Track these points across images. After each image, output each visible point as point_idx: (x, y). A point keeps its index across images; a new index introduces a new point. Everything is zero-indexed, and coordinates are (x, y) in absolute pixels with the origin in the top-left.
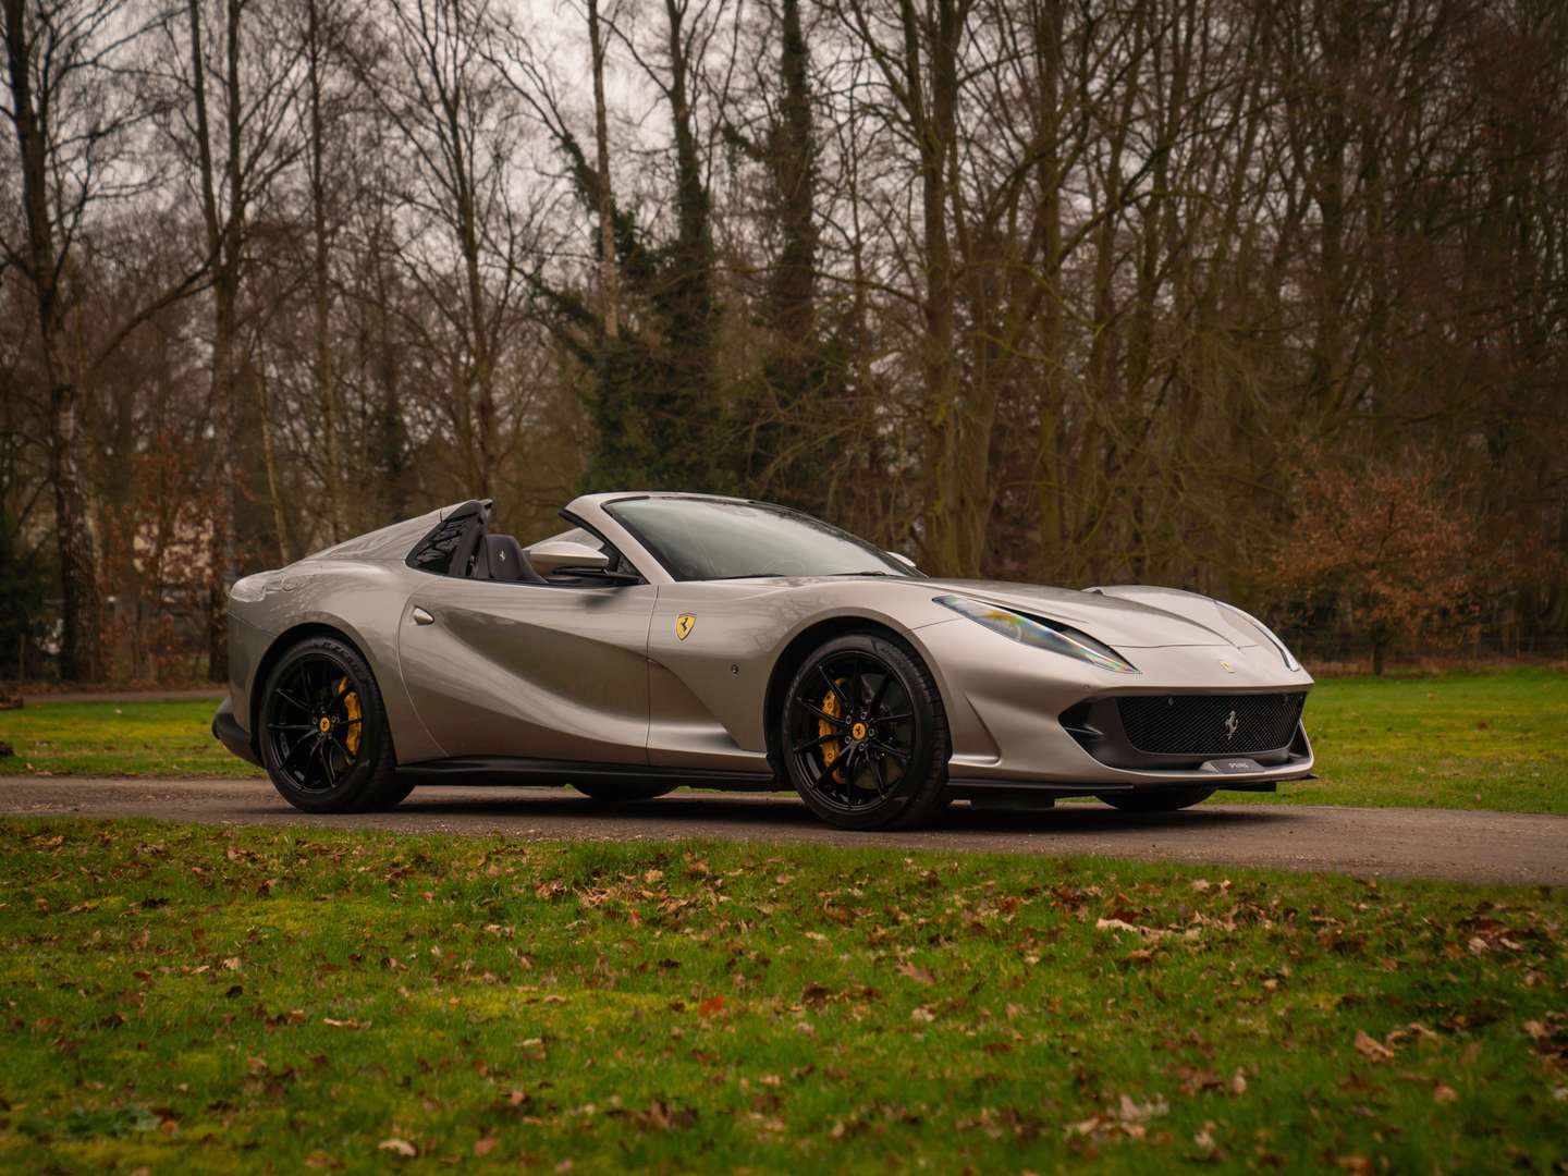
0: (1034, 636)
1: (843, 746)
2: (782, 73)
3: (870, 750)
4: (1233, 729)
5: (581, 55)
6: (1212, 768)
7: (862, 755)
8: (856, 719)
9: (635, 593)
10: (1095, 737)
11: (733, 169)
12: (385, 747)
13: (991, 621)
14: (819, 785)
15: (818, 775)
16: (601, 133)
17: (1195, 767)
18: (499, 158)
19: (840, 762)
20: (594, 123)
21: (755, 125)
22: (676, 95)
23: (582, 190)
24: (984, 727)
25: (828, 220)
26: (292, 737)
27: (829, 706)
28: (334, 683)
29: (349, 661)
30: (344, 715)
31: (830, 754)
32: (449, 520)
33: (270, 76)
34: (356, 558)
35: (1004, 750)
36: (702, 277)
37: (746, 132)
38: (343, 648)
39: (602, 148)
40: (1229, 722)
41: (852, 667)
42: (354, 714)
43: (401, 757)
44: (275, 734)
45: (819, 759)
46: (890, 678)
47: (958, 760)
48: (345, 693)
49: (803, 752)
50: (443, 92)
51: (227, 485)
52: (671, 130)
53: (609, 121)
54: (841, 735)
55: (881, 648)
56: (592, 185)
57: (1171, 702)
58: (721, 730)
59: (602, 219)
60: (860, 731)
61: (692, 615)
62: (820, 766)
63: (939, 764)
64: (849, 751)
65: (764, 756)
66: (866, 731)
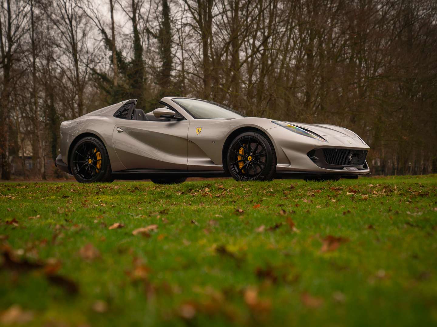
0: (299, 132)
1: (245, 163)
2: (163, 14)
3: (253, 163)
4: (351, 159)
5: (107, 7)
6: (346, 169)
7: (251, 165)
8: (249, 155)
9: (183, 122)
10: (316, 159)
11: (149, 41)
12: (108, 167)
13: (288, 128)
14: (238, 173)
15: (238, 171)
16: (113, 29)
17: (342, 168)
18: (84, 35)
19: (244, 167)
20: (111, 26)
21: (155, 28)
22: (134, 19)
23: (107, 45)
24: (286, 156)
25: (175, 56)
26: (80, 165)
27: (241, 151)
28: (93, 150)
29: (98, 143)
30: (96, 158)
31: (241, 165)
32: (125, 104)
33: (19, 9)
34: (99, 115)
35: (292, 163)
36: (141, 69)
37: (152, 31)
38: (96, 139)
39: (113, 32)
40: (350, 157)
41: (247, 141)
42: (99, 158)
44: (76, 164)
45: (238, 166)
46: (260, 143)
47: (279, 165)
48: (96, 152)
49: (233, 165)
50: (68, 16)
51: (7, 125)
52: (132, 28)
53: (115, 26)
54: (244, 160)
55: (257, 135)
56: (110, 43)
57: (336, 150)
58: (209, 159)
59: (113, 53)
60: (250, 158)
61: (201, 128)
62: (238, 168)
63: (273, 167)
64: (247, 164)
65: (222, 166)
66: (252, 158)
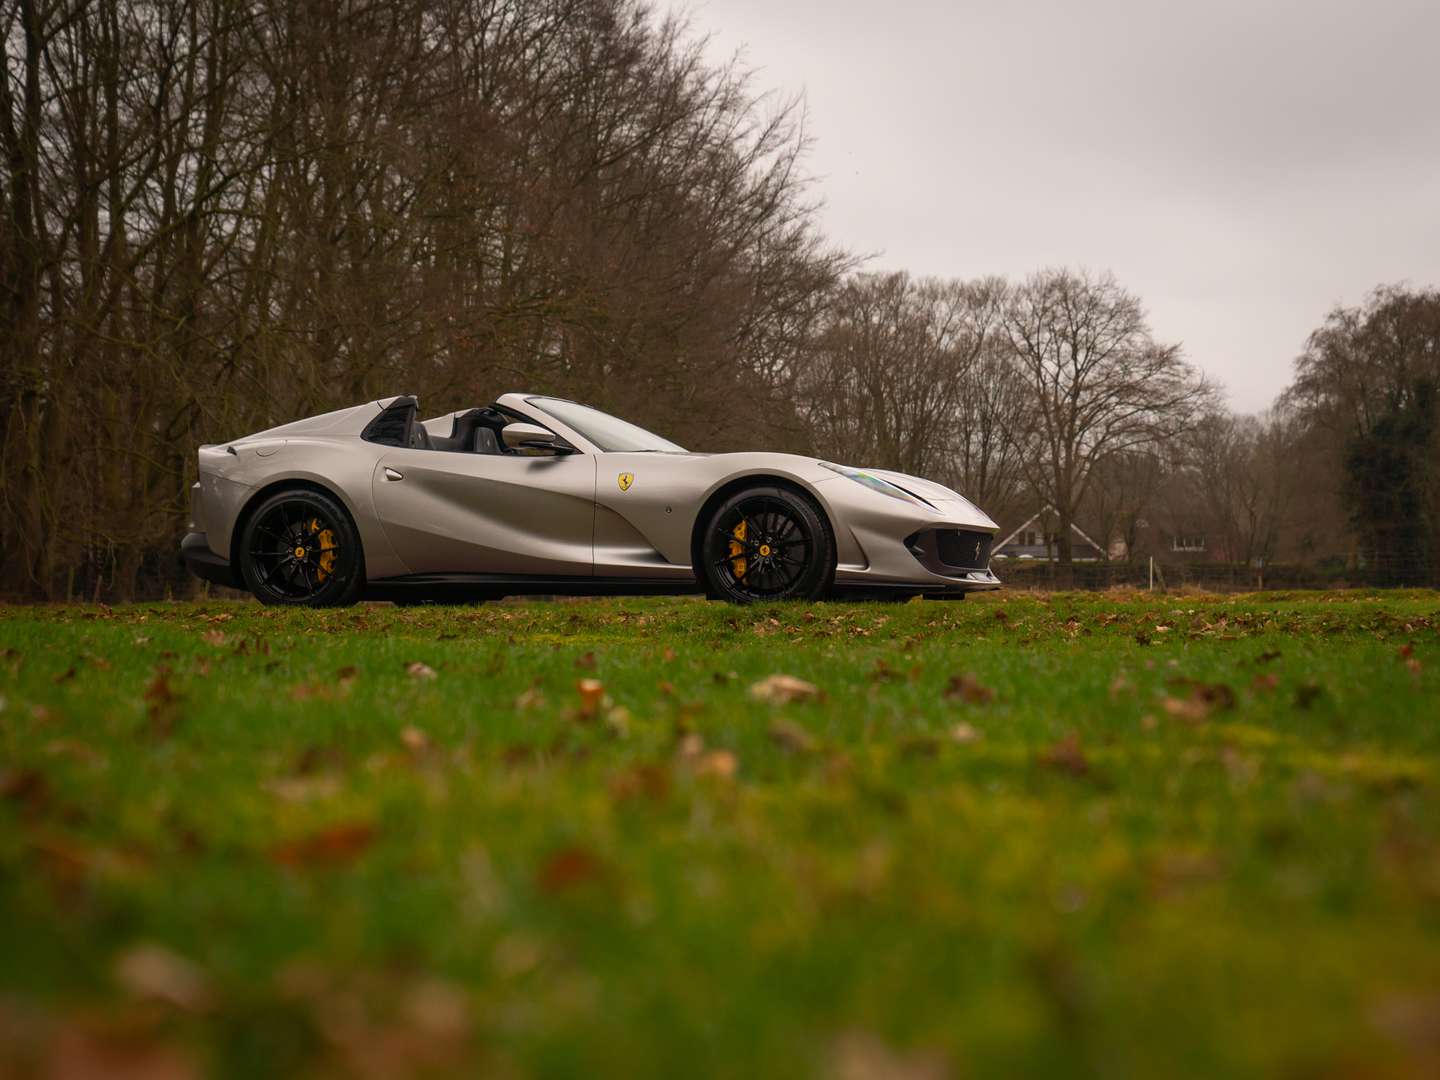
1: (751, 561)
3: (775, 561)
4: (979, 553)
6: (971, 577)
7: (769, 566)
8: (763, 542)
9: (573, 459)
10: (920, 554)
12: (356, 567)
15: (733, 582)
17: (964, 576)
19: (750, 572)
24: (860, 546)
26: (271, 563)
27: (740, 533)
28: (308, 523)
29: (327, 505)
30: (318, 546)
31: (741, 567)
32: (389, 409)
35: (871, 563)
38: (319, 497)
40: (977, 549)
41: (753, 510)
42: (326, 544)
43: (368, 577)
45: (732, 570)
46: (794, 516)
47: (841, 567)
48: (318, 531)
49: (721, 566)
54: (749, 552)
55: (784, 495)
57: (957, 533)
58: (647, 551)
60: (765, 550)
61: (631, 474)
62: (733, 575)
63: (826, 571)
64: (758, 563)
65: (691, 568)
66: (771, 550)
